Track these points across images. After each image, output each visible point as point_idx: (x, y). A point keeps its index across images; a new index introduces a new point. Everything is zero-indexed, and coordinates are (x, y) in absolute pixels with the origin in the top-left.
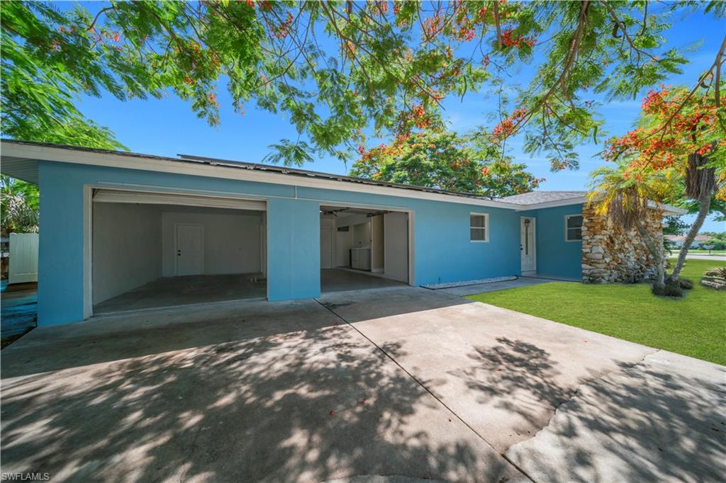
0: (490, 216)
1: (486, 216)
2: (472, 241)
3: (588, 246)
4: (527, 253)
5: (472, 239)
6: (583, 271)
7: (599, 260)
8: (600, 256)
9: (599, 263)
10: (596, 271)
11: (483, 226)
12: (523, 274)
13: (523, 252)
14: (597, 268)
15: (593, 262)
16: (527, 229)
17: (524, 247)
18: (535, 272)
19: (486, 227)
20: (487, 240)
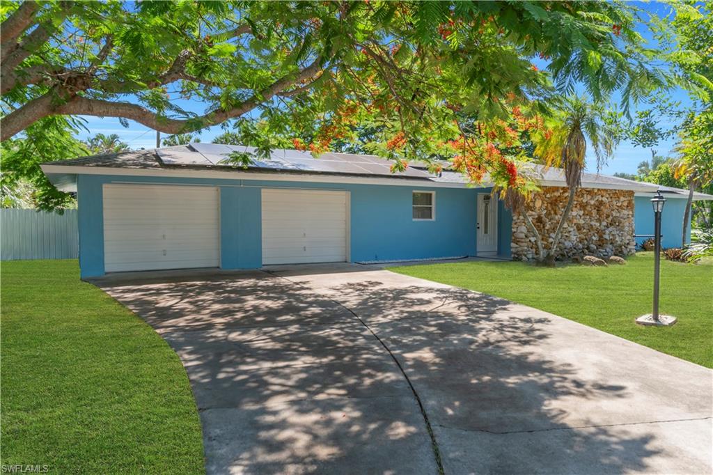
0: (437, 193)
1: (434, 193)
2: (414, 220)
3: (515, 226)
4: (486, 232)
5: (414, 217)
6: (512, 250)
7: (522, 239)
8: (523, 236)
9: (522, 242)
10: (520, 249)
11: (431, 204)
12: (478, 255)
13: (481, 232)
14: (521, 246)
15: (519, 241)
16: (486, 207)
17: (482, 225)
18: (496, 253)
19: (433, 206)
20: (434, 219)
